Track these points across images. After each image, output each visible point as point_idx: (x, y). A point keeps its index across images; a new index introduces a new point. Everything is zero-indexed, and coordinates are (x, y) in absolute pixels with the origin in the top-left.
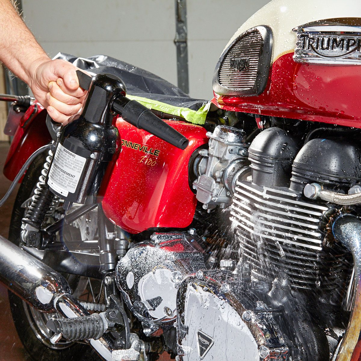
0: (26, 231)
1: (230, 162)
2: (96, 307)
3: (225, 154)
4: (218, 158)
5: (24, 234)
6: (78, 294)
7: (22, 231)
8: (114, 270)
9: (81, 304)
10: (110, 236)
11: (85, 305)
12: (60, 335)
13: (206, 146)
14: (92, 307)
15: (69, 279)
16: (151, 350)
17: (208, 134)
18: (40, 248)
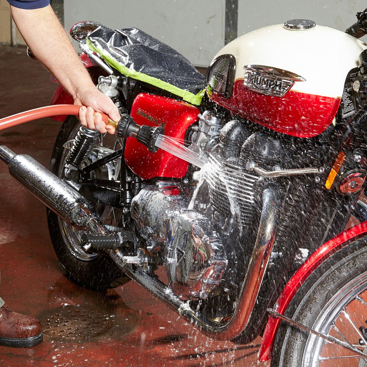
0: (68, 169)
1: (212, 136)
2: (116, 229)
3: (209, 131)
4: (205, 133)
5: (67, 171)
6: (103, 218)
7: (66, 169)
8: (130, 203)
9: (106, 226)
10: (128, 179)
11: (108, 227)
12: (90, 245)
13: (197, 124)
14: (113, 229)
15: (97, 207)
16: (151, 262)
17: (199, 115)
18: (78, 182)
